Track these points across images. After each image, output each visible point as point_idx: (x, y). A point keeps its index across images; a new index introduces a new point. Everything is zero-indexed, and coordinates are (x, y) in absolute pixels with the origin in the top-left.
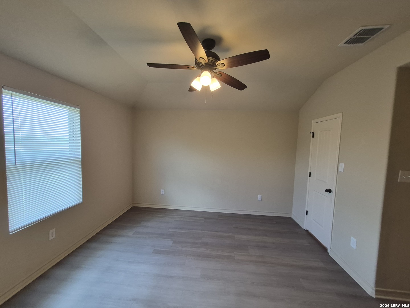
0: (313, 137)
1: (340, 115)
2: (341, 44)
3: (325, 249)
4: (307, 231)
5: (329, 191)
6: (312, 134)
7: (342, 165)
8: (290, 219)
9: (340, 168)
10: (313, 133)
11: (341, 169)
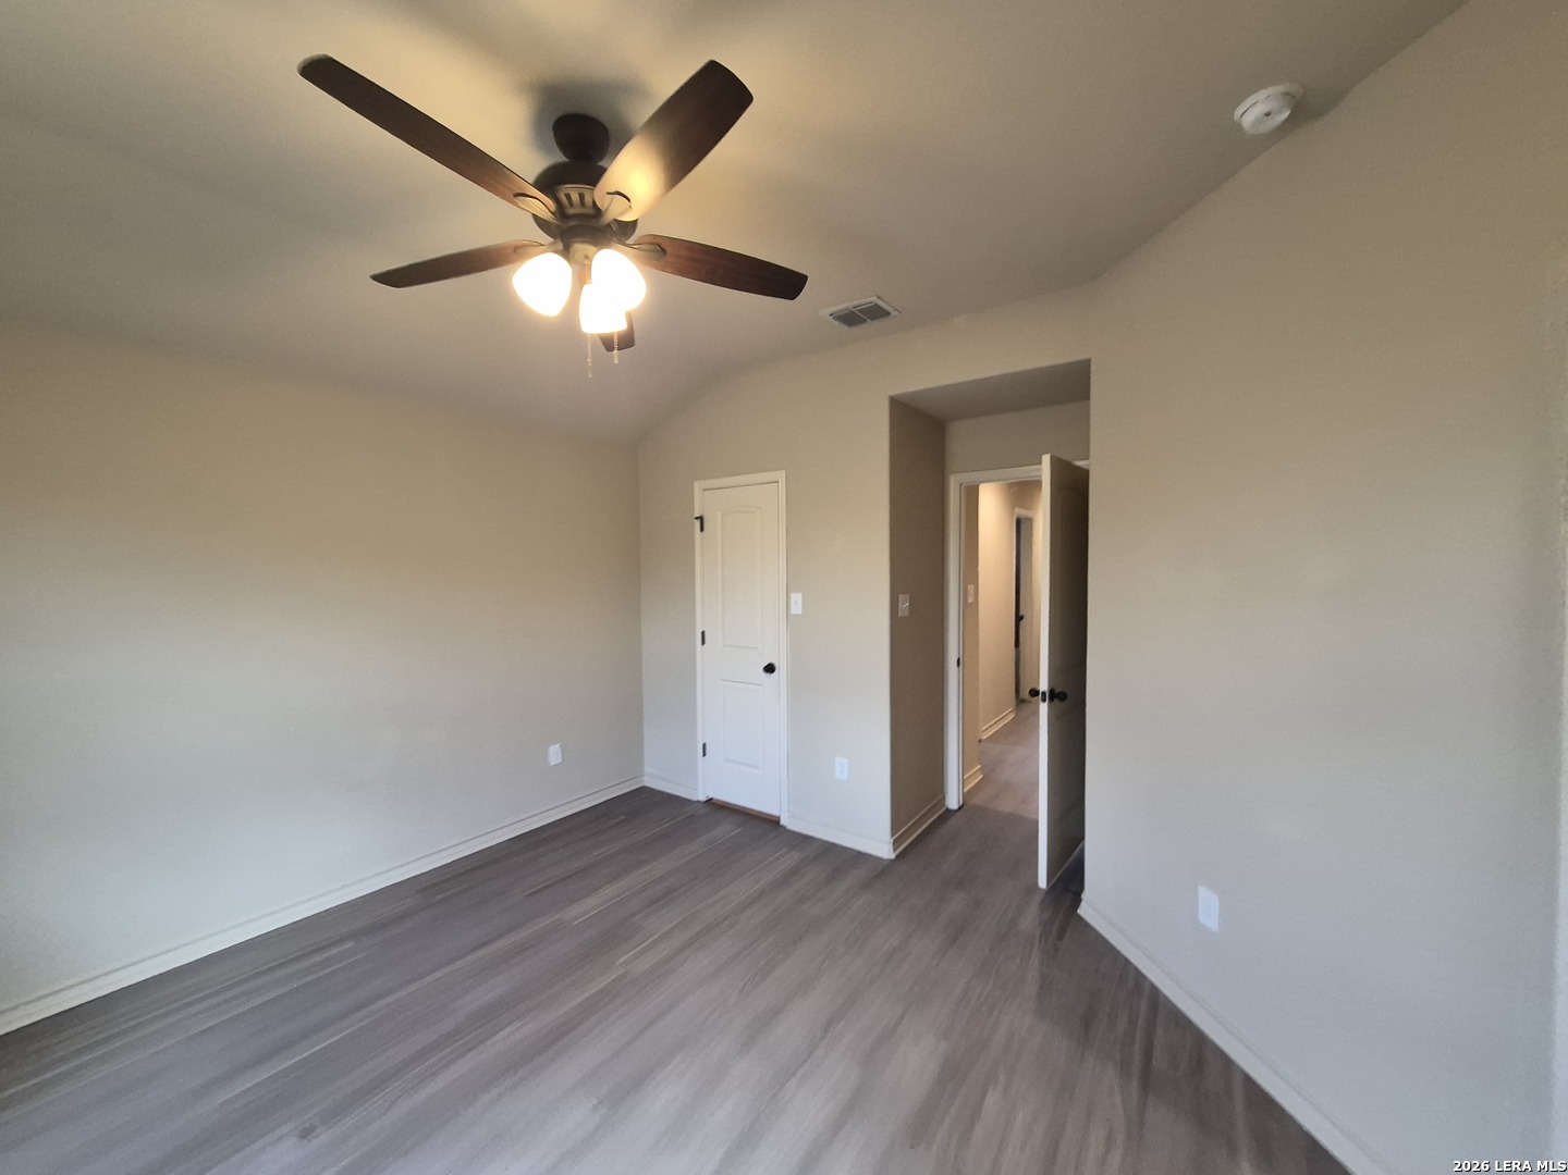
0: (702, 530)
1: (781, 475)
2: (826, 312)
3: (773, 822)
4: (710, 801)
5: (770, 669)
6: (698, 523)
7: (797, 598)
8: (644, 790)
9: (792, 603)
10: (701, 519)
11: (796, 609)
